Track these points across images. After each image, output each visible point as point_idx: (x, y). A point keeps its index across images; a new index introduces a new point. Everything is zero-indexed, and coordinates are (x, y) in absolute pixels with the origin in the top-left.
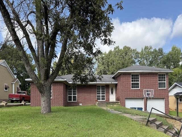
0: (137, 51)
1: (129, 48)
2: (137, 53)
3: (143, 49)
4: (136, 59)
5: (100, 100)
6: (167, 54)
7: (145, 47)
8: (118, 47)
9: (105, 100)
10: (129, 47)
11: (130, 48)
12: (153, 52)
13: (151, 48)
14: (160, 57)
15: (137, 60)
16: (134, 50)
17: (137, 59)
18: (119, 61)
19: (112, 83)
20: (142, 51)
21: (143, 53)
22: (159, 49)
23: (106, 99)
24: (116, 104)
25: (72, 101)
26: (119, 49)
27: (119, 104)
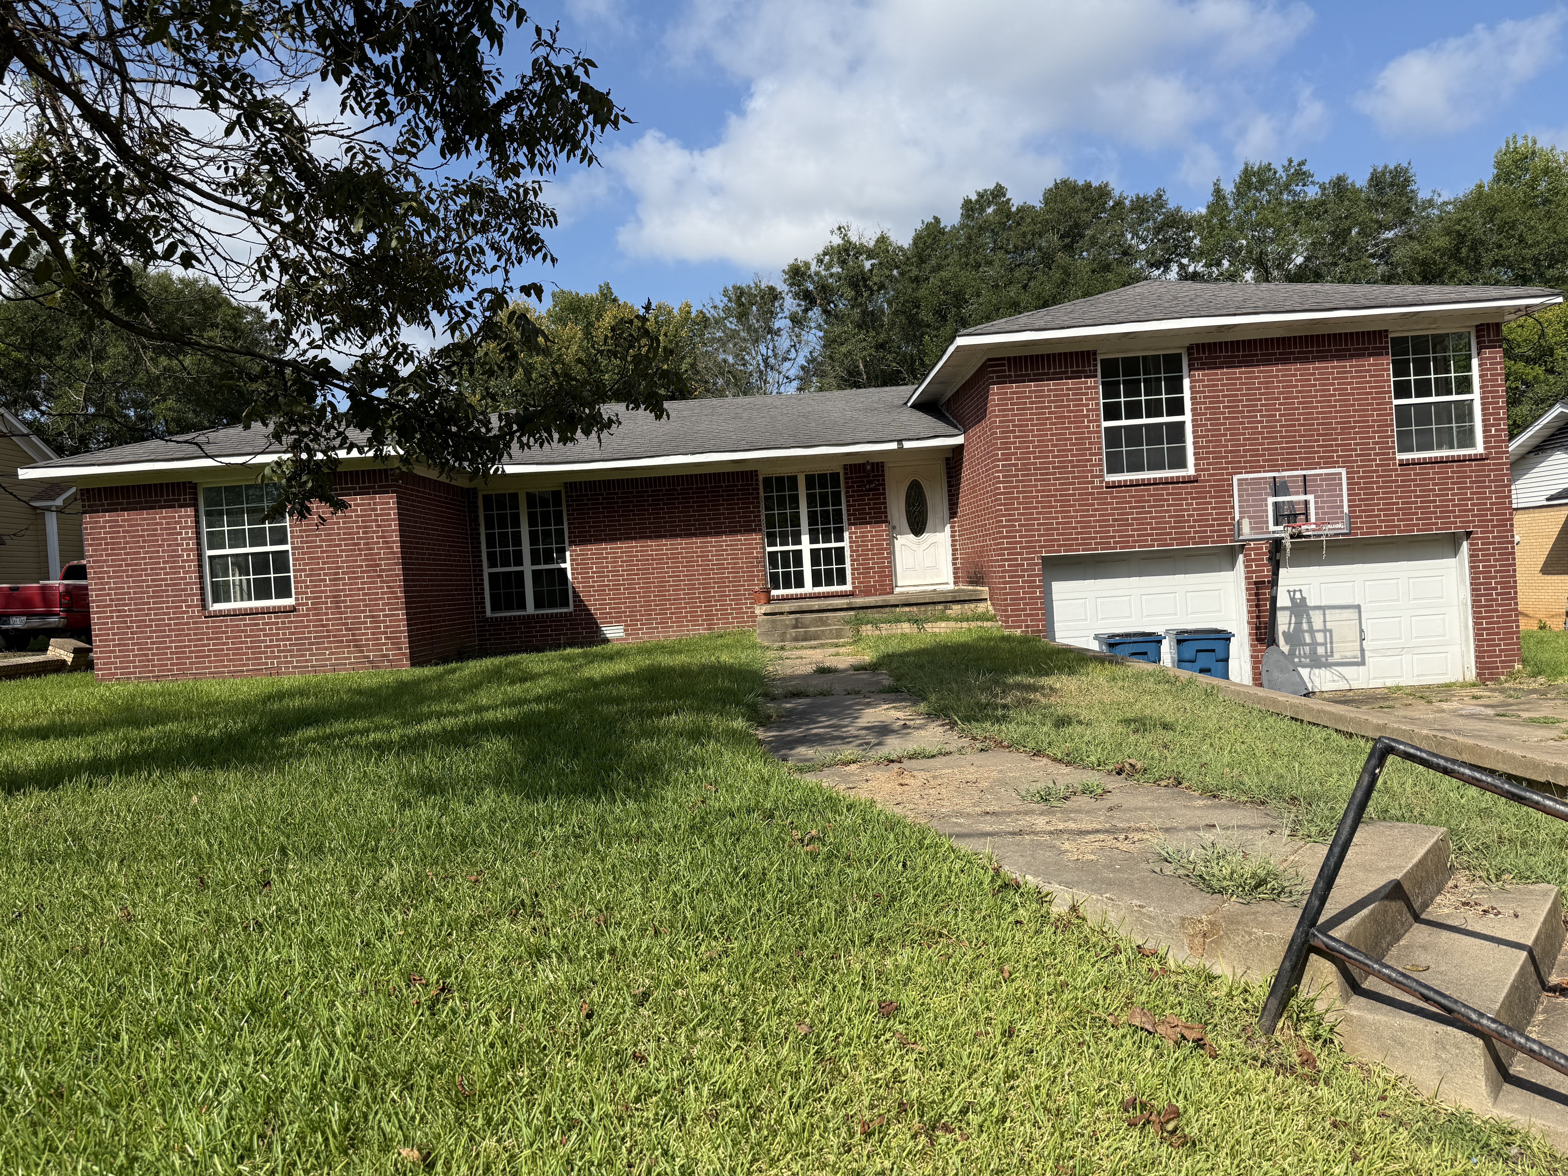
0: (1171, 206)
1: (1095, 195)
2: (1175, 220)
3: (1228, 188)
5: (800, 584)
6: (1450, 209)
7: (1247, 173)
8: (999, 192)
9: (848, 587)
10: (1095, 184)
11: (1103, 192)
12: (1322, 203)
13: (1300, 175)
14: (1389, 235)
16: (1141, 206)
17: (1175, 268)
19: (907, 445)
20: (1217, 208)
21: (1223, 220)
22: (1376, 181)
23: (862, 571)
24: (957, 608)
25: (530, 608)
26: (1004, 209)
27: (981, 607)
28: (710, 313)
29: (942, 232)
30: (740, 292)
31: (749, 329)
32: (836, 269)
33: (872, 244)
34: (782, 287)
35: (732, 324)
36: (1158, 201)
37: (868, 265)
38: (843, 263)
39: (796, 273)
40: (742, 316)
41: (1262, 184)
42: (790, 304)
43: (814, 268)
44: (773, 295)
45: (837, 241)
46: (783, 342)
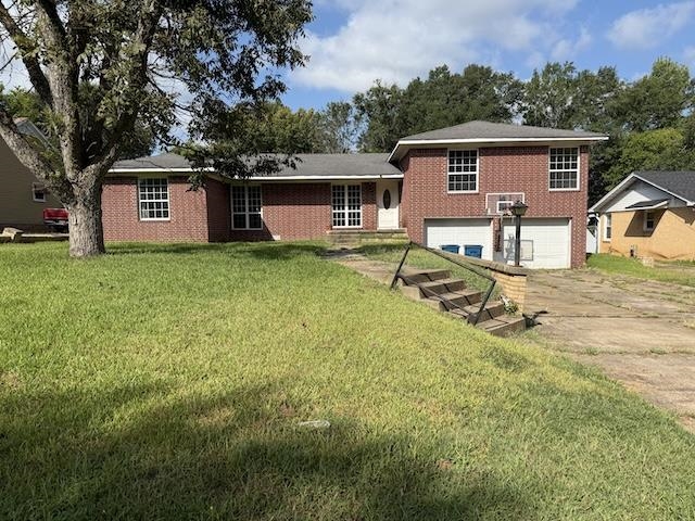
0: (516, 78)
1: (485, 73)
2: (517, 85)
3: (540, 73)
4: (512, 103)
5: (344, 224)
6: (631, 86)
7: (548, 66)
8: (445, 68)
9: (361, 226)
10: (485, 67)
11: (489, 71)
12: (579, 81)
13: (571, 68)
14: (607, 95)
15: (516, 107)
16: (503, 77)
17: (516, 105)
18: (445, 112)
19: (383, 177)
20: (535, 80)
21: (537, 85)
22: (601, 73)
23: (366, 221)
24: (396, 235)
25: (248, 228)
26: (447, 76)
27: (404, 235)
28: (322, 114)
29: (420, 83)
30: (334, 105)
31: (337, 121)
32: (374, 98)
33: (390, 88)
34: (351, 103)
35: (330, 118)
36: (510, 76)
37: (387, 97)
38: (378, 96)
39: (358, 99)
40: (335, 116)
41: (555, 71)
42: (355, 111)
43: (366, 97)
44: (348, 107)
45: (376, 86)
46: (352, 127)
